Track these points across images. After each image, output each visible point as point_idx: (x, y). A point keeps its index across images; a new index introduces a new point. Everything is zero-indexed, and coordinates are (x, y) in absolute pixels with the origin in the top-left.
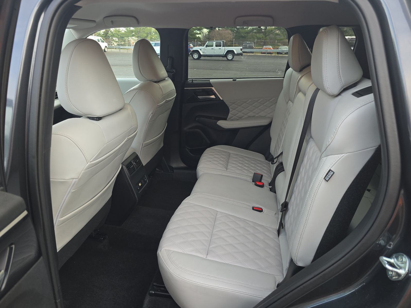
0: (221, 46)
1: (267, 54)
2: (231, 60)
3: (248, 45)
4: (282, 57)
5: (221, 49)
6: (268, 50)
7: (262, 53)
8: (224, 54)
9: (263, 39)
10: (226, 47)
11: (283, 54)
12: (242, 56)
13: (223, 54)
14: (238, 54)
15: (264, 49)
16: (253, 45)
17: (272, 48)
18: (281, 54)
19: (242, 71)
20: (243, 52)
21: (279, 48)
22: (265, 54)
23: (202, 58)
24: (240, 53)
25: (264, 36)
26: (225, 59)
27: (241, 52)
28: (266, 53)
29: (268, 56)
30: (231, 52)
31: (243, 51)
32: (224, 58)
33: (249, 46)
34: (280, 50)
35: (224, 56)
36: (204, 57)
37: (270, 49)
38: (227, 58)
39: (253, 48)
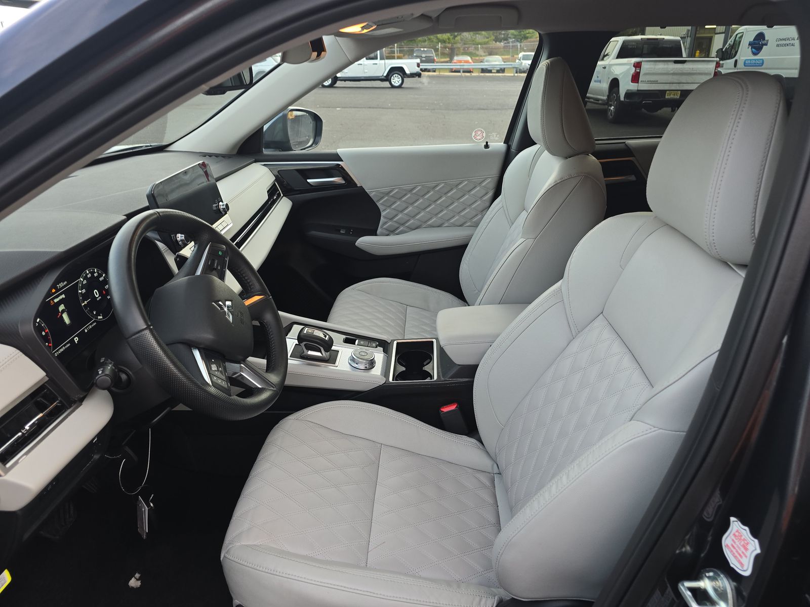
0: (377, 59)
1: (464, 72)
2: (400, 87)
3: (424, 55)
4: (494, 79)
5: (376, 64)
6: (465, 64)
7: (452, 71)
8: (385, 75)
9: (449, 43)
10: (387, 61)
11: (494, 73)
12: (419, 78)
13: (381, 75)
14: (413, 75)
15: (455, 63)
16: (433, 54)
17: (471, 61)
18: (490, 71)
19: (434, 109)
20: (421, 70)
21: (485, 60)
22: (459, 72)
23: (339, 84)
24: (416, 72)
25: (452, 37)
26: (387, 84)
27: (417, 70)
28: (461, 72)
29: (466, 77)
30: (400, 70)
31: (421, 67)
32: (384, 82)
33: (426, 56)
34: (486, 63)
35: (385, 78)
36: (343, 82)
37: (467, 62)
38: (391, 83)
39: (433, 61)
